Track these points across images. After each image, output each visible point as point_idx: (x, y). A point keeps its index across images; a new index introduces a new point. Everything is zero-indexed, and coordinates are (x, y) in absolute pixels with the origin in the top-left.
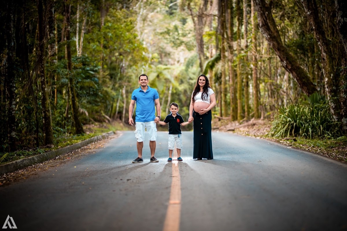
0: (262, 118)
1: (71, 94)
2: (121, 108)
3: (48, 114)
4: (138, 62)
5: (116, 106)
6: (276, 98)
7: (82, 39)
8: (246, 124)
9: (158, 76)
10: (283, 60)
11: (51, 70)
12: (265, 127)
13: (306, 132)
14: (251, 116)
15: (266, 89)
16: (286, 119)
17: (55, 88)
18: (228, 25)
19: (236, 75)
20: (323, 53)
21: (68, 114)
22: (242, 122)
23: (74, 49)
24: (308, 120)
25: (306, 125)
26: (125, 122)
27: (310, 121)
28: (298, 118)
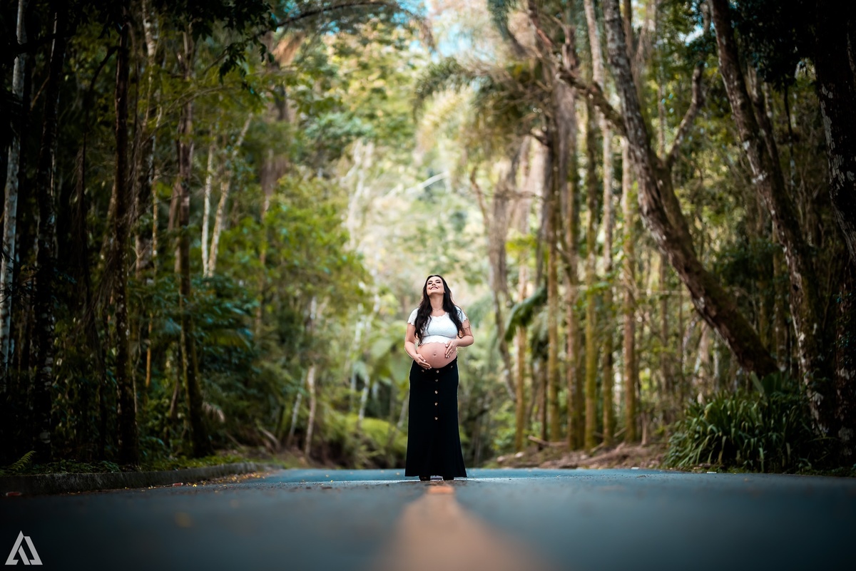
0: (644, 442)
1: (185, 360)
2: (303, 419)
3: (130, 392)
4: (348, 303)
5: (292, 413)
6: (678, 395)
7: (216, 239)
8: (605, 455)
9: (394, 349)
10: (698, 294)
11: (140, 296)
12: (651, 460)
13: (751, 458)
14: (618, 437)
15: (655, 384)
16: (705, 428)
17: (147, 346)
18: (567, 221)
19: (583, 340)
20: (794, 273)
21: (176, 410)
22: (595, 452)
23: (196, 263)
24: (757, 432)
25: (752, 440)
26: (311, 455)
27: (761, 433)
28: (732, 425)
